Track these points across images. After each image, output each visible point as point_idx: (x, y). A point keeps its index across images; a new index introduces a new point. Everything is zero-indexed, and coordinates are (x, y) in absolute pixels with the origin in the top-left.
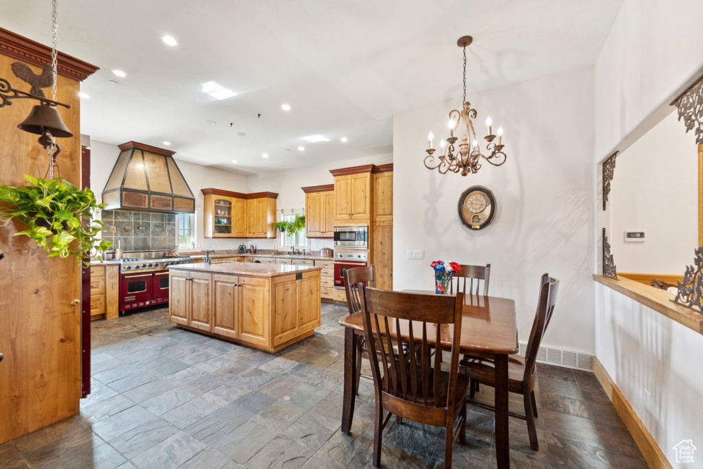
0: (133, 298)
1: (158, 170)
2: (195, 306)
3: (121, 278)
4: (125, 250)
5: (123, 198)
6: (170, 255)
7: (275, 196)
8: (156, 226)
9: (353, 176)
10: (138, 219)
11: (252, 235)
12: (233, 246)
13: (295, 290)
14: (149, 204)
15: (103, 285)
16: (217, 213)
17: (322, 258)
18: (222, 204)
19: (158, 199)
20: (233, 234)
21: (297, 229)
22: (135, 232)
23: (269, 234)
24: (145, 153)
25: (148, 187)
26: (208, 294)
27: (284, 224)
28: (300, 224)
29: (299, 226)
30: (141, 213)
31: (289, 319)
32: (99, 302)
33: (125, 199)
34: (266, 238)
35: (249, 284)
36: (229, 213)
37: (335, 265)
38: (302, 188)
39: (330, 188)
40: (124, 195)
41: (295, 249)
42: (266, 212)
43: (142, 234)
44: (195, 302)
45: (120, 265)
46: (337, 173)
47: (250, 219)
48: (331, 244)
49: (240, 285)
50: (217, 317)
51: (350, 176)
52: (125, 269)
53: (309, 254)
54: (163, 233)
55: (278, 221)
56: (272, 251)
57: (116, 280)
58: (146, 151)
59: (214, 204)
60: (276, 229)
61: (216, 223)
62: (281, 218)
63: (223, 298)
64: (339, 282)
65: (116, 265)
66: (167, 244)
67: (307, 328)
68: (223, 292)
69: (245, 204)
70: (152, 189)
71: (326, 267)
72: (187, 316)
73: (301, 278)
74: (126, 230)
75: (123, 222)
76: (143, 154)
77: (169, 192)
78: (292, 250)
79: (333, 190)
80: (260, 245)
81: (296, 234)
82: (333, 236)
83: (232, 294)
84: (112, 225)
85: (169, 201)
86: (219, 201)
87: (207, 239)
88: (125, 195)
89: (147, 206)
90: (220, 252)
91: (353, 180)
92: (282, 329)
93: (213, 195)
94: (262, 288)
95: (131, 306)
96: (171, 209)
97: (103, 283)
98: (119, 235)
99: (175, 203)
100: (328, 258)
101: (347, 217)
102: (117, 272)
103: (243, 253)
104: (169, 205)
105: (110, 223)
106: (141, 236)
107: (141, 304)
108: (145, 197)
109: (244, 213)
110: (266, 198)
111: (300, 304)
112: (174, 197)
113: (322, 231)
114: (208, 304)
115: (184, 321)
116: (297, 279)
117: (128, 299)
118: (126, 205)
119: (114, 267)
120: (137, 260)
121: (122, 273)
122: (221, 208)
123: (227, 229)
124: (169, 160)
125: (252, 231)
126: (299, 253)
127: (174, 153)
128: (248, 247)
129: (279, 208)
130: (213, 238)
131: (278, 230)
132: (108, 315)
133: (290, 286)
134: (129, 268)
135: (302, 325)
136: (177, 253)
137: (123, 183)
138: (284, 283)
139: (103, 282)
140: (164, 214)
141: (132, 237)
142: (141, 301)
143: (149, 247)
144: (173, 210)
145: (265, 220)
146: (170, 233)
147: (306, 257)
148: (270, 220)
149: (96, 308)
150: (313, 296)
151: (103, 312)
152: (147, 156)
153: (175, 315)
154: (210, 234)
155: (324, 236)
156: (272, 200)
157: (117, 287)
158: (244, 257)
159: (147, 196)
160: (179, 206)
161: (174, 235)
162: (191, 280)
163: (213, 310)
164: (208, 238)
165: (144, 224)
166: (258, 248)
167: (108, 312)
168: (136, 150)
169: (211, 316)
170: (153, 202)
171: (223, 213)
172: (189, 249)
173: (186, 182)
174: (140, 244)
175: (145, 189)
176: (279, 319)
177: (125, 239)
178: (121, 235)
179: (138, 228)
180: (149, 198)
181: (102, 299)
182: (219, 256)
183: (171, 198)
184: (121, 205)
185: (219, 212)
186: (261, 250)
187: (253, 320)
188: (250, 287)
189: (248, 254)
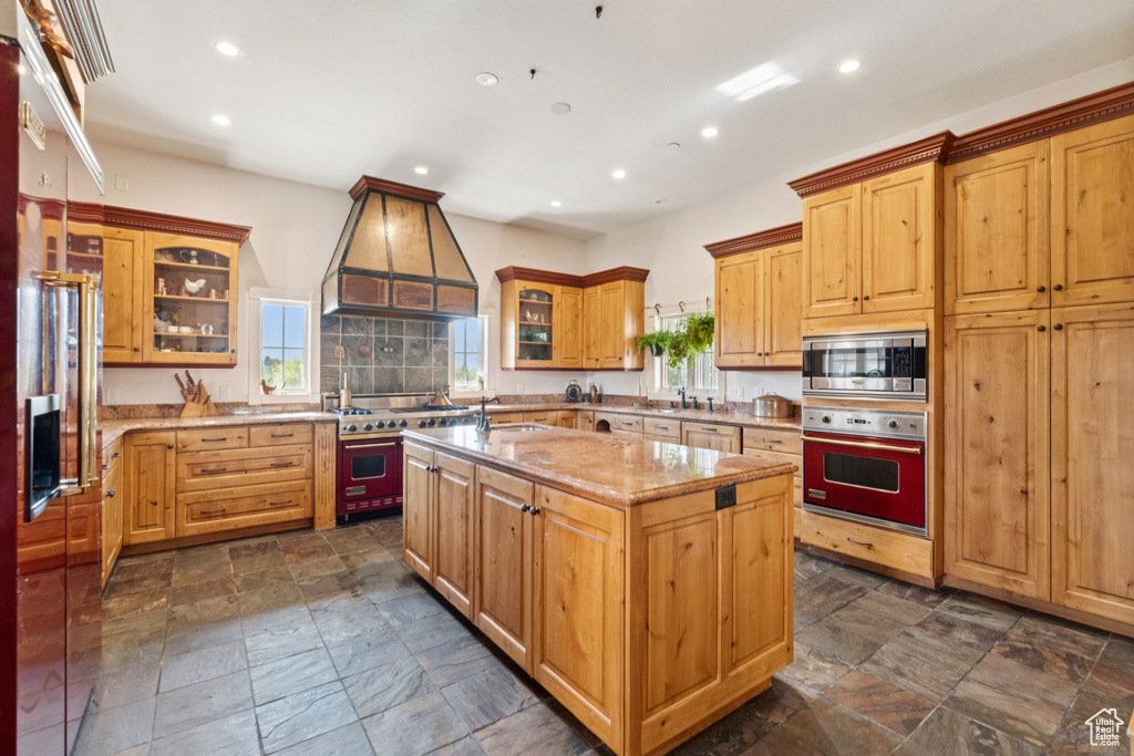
0: (361, 491)
1: (410, 230)
2: (443, 539)
3: (340, 446)
4: (356, 393)
5: (344, 287)
6: (436, 404)
7: (640, 276)
8: (414, 346)
9: (868, 183)
10: (383, 332)
11: (592, 364)
12: (556, 386)
13: (714, 545)
14: (391, 299)
15: (310, 461)
16: (523, 318)
17: (758, 421)
18: (534, 299)
19: (407, 289)
20: (556, 361)
21: (691, 350)
22: (376, 358)
23: (629, 362)
24: (387, 198)
25: (390, 265)
26: (467, 516)
27: (662, 337)
28: (701, 335)
29: (698, 341)
30: (387, 320)
31: (691, 650)
32: (302, 495)
33: (347, 290)
34: (622, 369)
35: (562, 515)
36: (549, 319)
37: (806, 443)
38: (708, 247)
39: (792, 233)
40: (344, 282)
41: (687, 394)
42: (622, 312)
43: (389, 362)
44: (444, 531)
45: (337, 422)
46: (808, 186)
47: (588, 328)
48: (792, 387)
49: (536, 512)
50: (485, 585)
51: (857, 187)
52: (347, 432)
53: (723, 409)
54: (426, 359)
55: (648, 331)
56: (635, 398)
57: (331, 453)
58: (390, 194)
59: (518, 300)
60: (643, 349)
61: (521, 338)
62: (655, 326)
63: (497, 540)
64: (821, 495)
65: (332, 421)
66: (433, 381)
67: (751, 674)
68: (497, 520)
69: (580, 297)
70: (398, 269)
71: (776, 447)
72: (431, 561)
73: (734, 504)
74: (362, 354)
75: (356, 338)
76: (384, 201)
77: (428, 273)
78: (679, 399)
79: (800, 238)
80: (610, 384)
81: (690, 359)
82: (800, 363)
83: (517, 531)
84: (338, 344)
85: (429, 291)
86: (529, 293)
87: (505, 372)
88: (347, 280)
89: (386, 304)
90: (532, 399)
91: (868, 197)
92: (668, 687)
93: (516, 281)
94: (601, 537)
95: (357, 506)
96: (432, 309)
97: (310, 458)
98: (349, 362)
99: (439, 297)
100: (776, 423)
101: (846, 307)
102: (333, 436)
103: (576, 401)
104: (427, 301)
105: (335, 340)
106: (388, 365)
107: (377, 503)
108: (383, 284)
109: (577, 316)
110: (622, 282)
111: (730, 594)
112: (437, 282)
113: (759, 350)
114: (467, 545)
115: (424, 568)
116: (717, 509)
117: (352, 491)
118: (349, 301)
119: (328, 426)
120: (369, 413)
121: (342, 438)
122: (533, 308)
123: (544, 352)
124: (432, 209)
125: (594, 354)
126: (697, 406)
127: (440, 195)
128: (586, 390)
129: (649, 302)
130: (517, 369)
131: (648, 351)
132: (317, 522)
133: (694, 533)
134: (353, 429)
135: (734, 665)
136: (447, 401)
137: (344, 259)
138: (676, 525)
139: (310, 454)
140: (428, 322)
141: (372, 367)
142: (376, 498)
143: (401, 386)
144: (435, 310)
145: (621, 330)
146: (438, 360)
147: (719, 418)
148: (629, 330)
149: (297, 505)
150: (770, 560)
151: (309, 514)
152: (392, 205)
153: (412, 550)
154: (511, 362)
155: (768, 363)
156: (634, 284)
157: (332, 465)
158: (576, 410)
159: (386, 282)
160: (446, 302)
161: (446, 363)
162: (437, 471)
163: (477, 566)
164: (508, 369)
165: (392, 342)
166: (607, 391)
167: (317, 516)
168: (372, 194)
169: (473, 579)
170: (398, 294)
171: (536, 318)
172: (473, 392)
173: (461, 253)
174: (386, 381)
175: (385, 268)
176: (658, 653)
177: (359, 370)
178: (354, 363)
179: (383, 349)
180: (391, 286)
181: (308, 488)
182: (525, 407)
183: (430, 286)
184: (340, 301)
185: (528, 315)
186: (612, 396)
187: (573, 636)
188: (563, 523)
189: (585, 405)
